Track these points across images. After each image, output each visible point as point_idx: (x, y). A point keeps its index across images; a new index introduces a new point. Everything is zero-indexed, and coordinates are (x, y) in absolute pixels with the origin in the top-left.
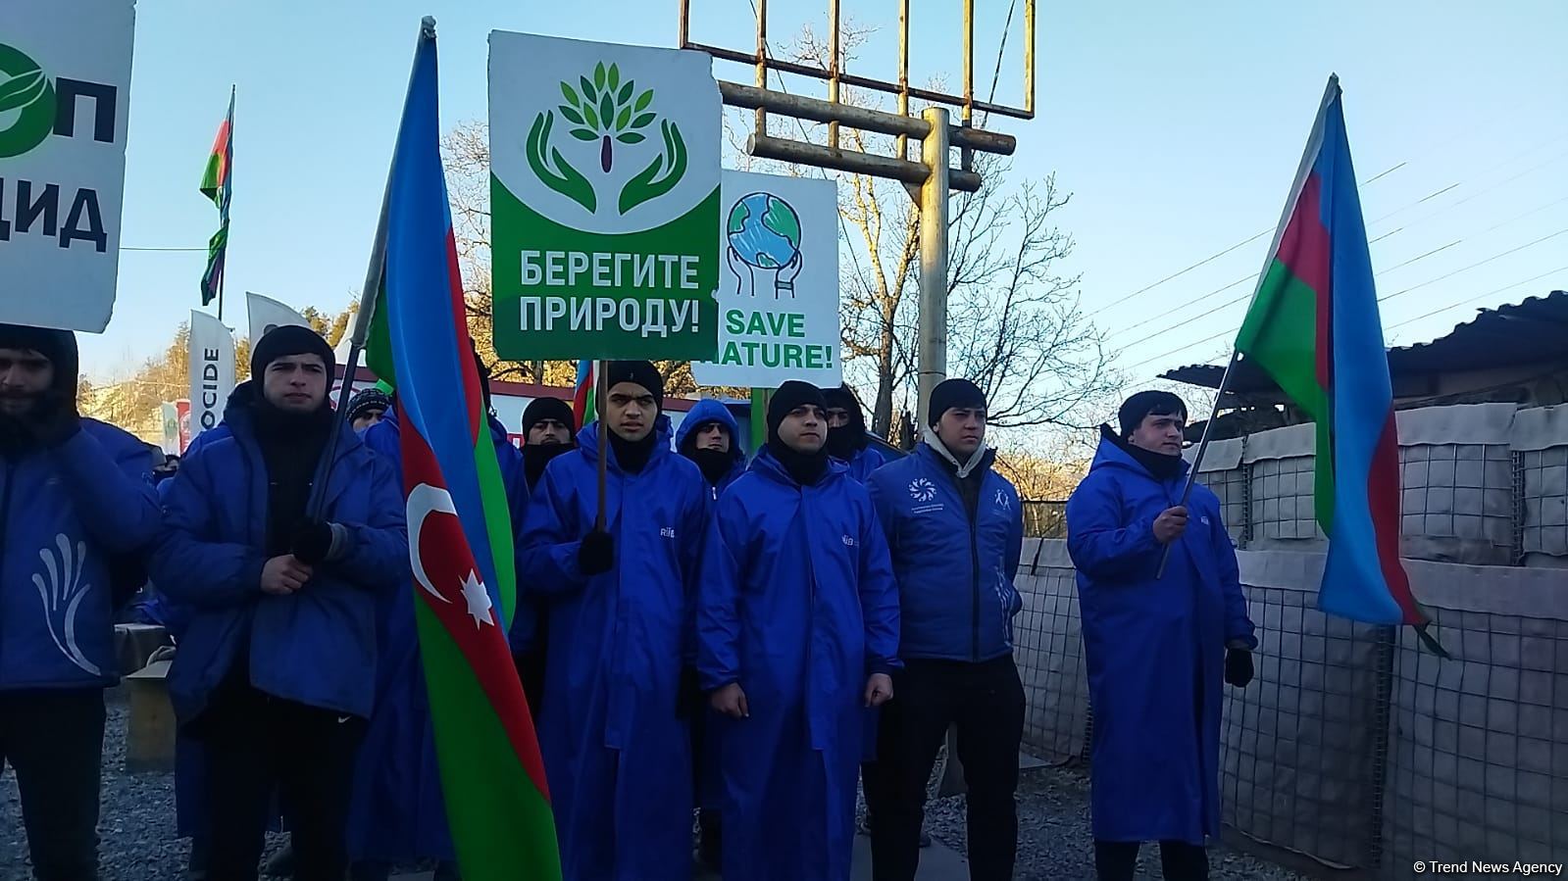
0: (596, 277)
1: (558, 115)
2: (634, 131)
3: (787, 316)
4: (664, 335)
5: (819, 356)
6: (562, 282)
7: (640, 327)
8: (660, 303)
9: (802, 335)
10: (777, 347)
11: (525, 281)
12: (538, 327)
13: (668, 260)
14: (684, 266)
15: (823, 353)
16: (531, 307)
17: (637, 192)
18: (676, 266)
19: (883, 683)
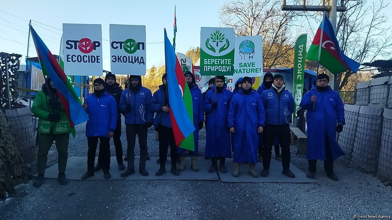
0: (215, 63)
1: (210, 39)
2: (222, 40)
3: (251, 63)
4: (225, 72)
5: (258, 70)
6: (210, 64)
7: (222, 71)
8: (225, 67)
9: (255, 66)
10: (249, 69)
11: (205, 63)
12: (206, 71)
13: (226, 60)
14: (229, 61)
15: (259, 69)
16: (206, 67)
17: (222, 50)
18: (227, 61)
19: (261, 128)
